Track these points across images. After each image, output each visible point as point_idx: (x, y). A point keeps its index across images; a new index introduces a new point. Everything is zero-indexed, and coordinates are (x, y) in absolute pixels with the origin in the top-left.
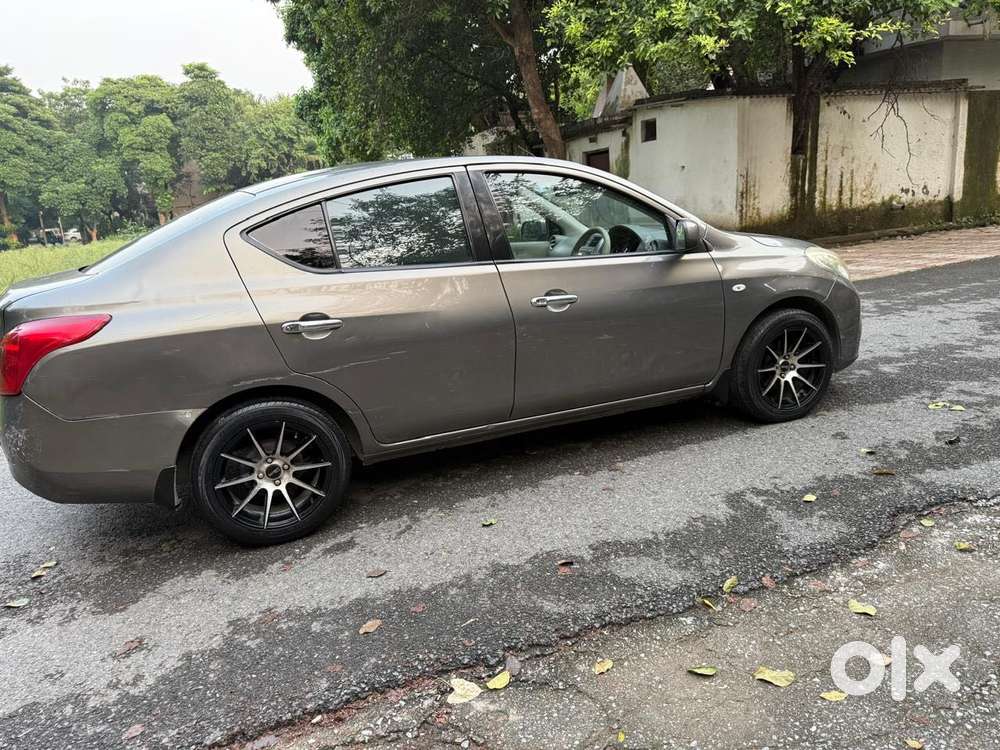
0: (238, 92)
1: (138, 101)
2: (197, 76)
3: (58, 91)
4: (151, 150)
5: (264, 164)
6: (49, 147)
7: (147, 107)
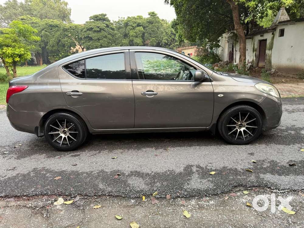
0: (163, 20)
1: (135, 23)
2: (151, 15)
3: (117, 20)
4: (137, 37)
5: (166, 42)
6: (113, 36)
7: (138, 25)
